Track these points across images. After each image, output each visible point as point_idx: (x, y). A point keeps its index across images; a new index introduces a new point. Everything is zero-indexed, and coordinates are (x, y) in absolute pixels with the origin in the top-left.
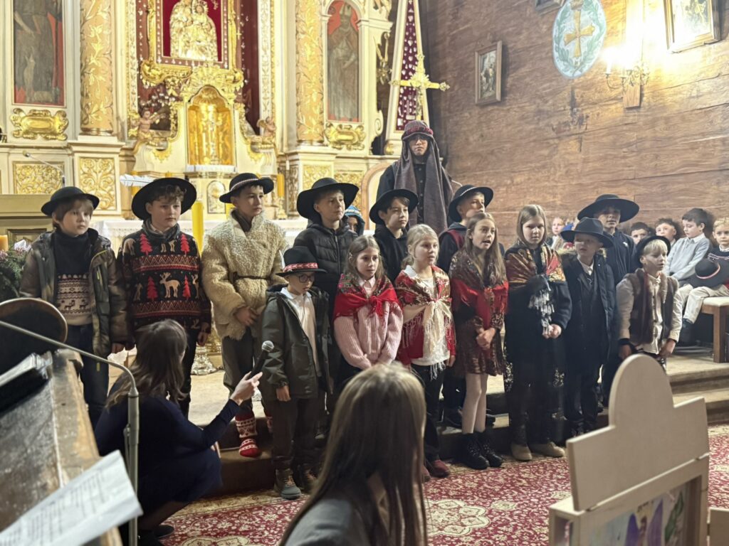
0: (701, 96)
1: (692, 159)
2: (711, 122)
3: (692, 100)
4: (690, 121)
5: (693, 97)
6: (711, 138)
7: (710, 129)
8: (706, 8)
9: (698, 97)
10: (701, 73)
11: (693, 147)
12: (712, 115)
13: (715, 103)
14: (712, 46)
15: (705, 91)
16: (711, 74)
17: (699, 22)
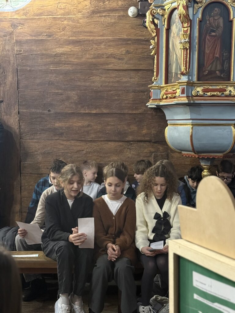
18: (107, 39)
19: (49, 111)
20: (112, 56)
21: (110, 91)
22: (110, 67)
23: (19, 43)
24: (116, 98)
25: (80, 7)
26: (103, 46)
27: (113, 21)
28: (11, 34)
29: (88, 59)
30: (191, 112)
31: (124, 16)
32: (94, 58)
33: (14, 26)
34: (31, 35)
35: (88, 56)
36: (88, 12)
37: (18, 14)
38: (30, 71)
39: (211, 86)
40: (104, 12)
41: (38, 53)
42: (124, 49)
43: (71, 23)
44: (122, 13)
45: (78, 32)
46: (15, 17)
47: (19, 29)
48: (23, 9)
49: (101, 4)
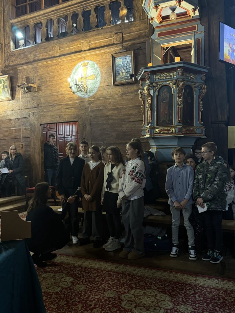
0: (8, 116)
1: (6, 135)
2: (12, 124)
3: (5, 117)
4: (5, 123)
5: (6, 116)
6: (12, 129)
7: (11, 126)
8: (8, 89)
9: (7, 116)
10: (8, 109)
11: (6, 131)
12: (12, 122)
13: (12, 118)
14: (10, 101)
15: (9, 114)
16: (11, 110)
17: (6, 94)
18: (129, 106)
19: (104, 142)
20: (131, 114)
21: (131, 131)
22: (131, 120)
23: (92, 111)
24: (133, 135)
25: (117, 92)
26: (127, 110)
27: (132, 97)
28: (88, 107)
29: (120, 117)
30: (155, 142)
31: (137, 94)
32: (123, 116)
33: (89, 104)
34: (96, 108)
35: (120, 115)
36: (120, 95)
37: (91, 98)
38: (96, 124)
39: (163, 128)
40: (127, 93)
41: (99, 115)
42: (137, 111)
43: (113, 100)
44: (136, 93)
45: (116, 104)
46: (90, 100)
47: (92, 105)
48: (93, 96)
49: (126, 90)
